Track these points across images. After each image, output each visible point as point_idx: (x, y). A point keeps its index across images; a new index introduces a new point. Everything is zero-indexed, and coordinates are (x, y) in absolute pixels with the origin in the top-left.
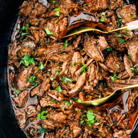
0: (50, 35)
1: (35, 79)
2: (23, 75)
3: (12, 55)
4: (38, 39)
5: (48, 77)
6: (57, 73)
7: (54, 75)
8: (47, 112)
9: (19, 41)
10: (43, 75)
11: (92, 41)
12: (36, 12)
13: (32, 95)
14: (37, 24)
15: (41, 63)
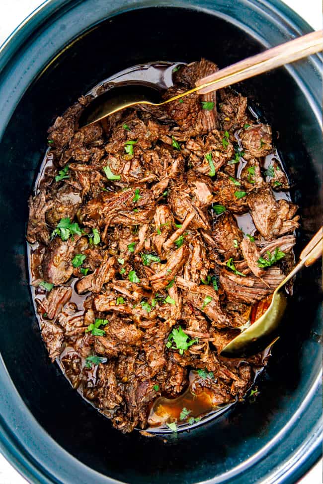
0: (113, 180)
1: (84, 262)
2: (59, 255)
3: (35, 218)
4: (87, 188)
5: (111, 256)
6: (131, 249)
7: (125, 254)
8: (106, 322)
9: (51, 191)
10: (100, 252)
11: (181, 193)
12: (83, 137)
13: (80, 291)
14: (85, 158)
15: (96, 231)
